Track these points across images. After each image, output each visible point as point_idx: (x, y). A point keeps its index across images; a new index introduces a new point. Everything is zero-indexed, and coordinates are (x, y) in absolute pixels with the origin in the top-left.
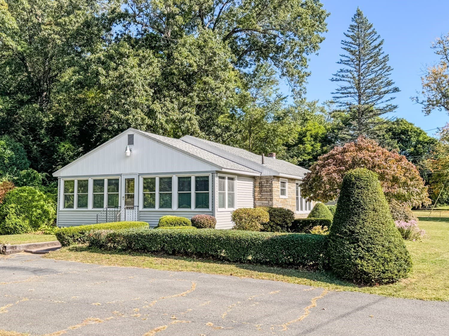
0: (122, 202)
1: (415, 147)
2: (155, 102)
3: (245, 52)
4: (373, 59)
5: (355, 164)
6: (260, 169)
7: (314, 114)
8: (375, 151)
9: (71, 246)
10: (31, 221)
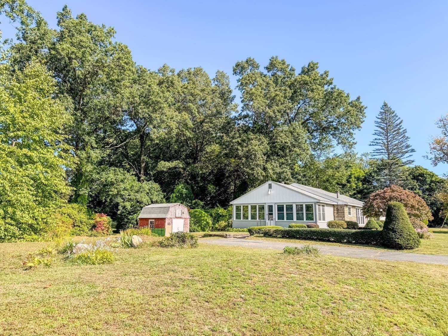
0: (266, 217)
1: (430, 185)
2: (267, 163)
3: (314, 131)
4: (396, 132)
5: (391, 199)
6: (336, 201)
7: (355, 162)
8: (401, 192)
9: (255, 235)
10: (201, 228)
